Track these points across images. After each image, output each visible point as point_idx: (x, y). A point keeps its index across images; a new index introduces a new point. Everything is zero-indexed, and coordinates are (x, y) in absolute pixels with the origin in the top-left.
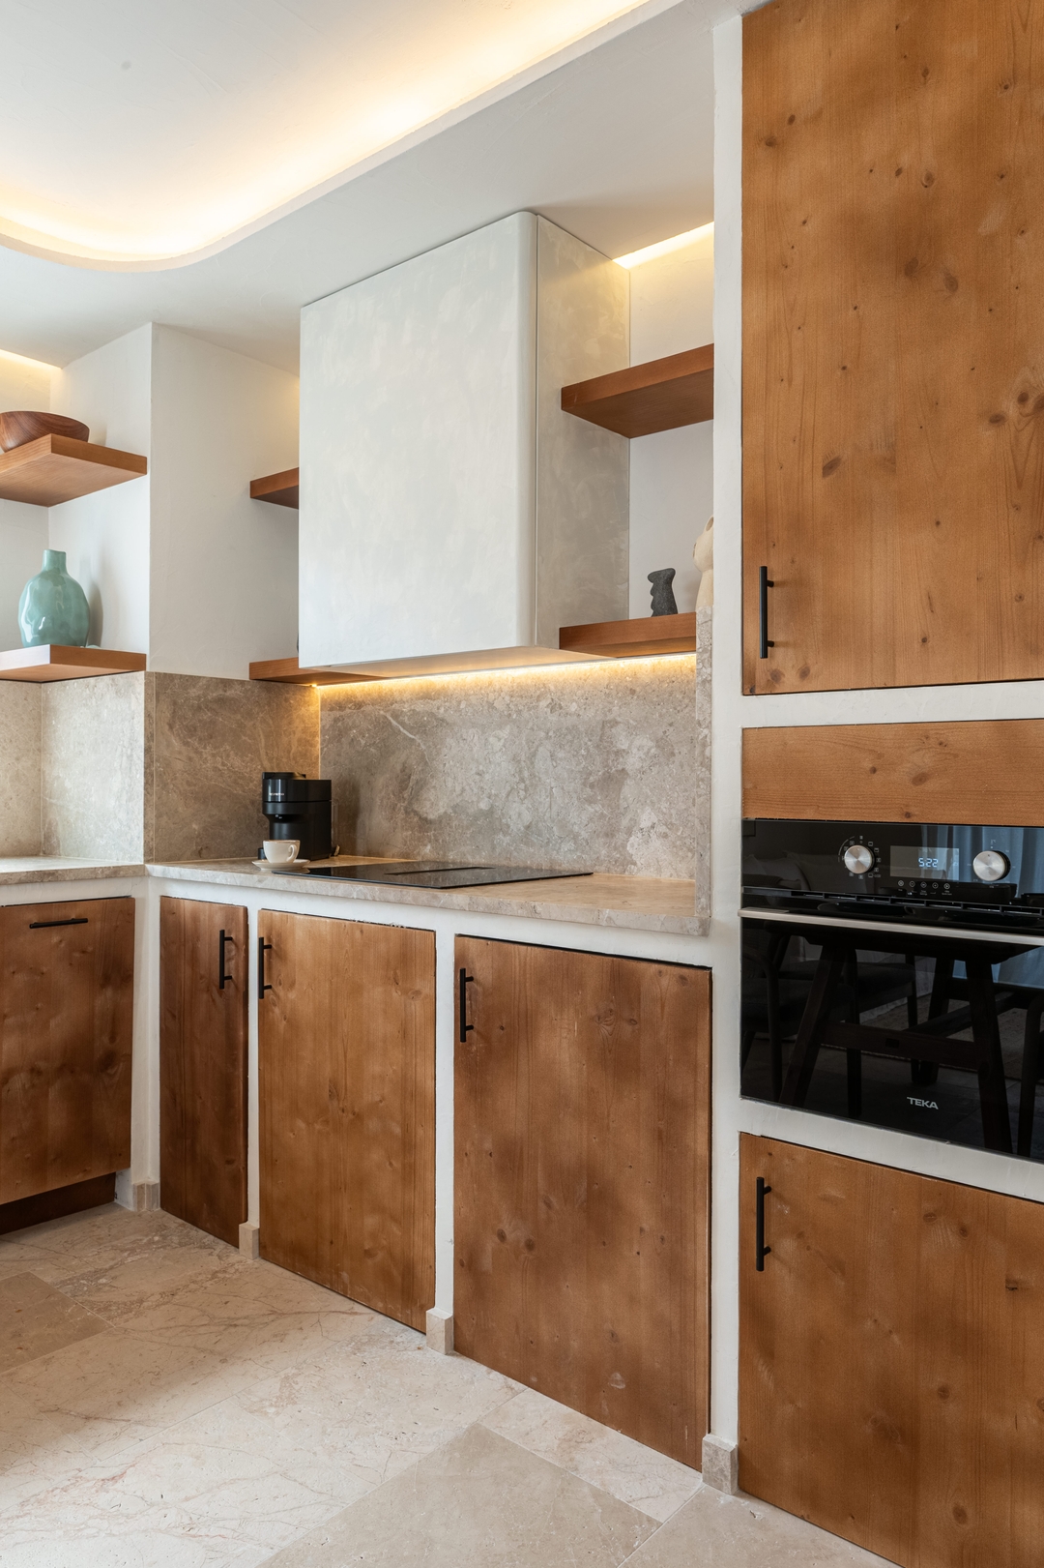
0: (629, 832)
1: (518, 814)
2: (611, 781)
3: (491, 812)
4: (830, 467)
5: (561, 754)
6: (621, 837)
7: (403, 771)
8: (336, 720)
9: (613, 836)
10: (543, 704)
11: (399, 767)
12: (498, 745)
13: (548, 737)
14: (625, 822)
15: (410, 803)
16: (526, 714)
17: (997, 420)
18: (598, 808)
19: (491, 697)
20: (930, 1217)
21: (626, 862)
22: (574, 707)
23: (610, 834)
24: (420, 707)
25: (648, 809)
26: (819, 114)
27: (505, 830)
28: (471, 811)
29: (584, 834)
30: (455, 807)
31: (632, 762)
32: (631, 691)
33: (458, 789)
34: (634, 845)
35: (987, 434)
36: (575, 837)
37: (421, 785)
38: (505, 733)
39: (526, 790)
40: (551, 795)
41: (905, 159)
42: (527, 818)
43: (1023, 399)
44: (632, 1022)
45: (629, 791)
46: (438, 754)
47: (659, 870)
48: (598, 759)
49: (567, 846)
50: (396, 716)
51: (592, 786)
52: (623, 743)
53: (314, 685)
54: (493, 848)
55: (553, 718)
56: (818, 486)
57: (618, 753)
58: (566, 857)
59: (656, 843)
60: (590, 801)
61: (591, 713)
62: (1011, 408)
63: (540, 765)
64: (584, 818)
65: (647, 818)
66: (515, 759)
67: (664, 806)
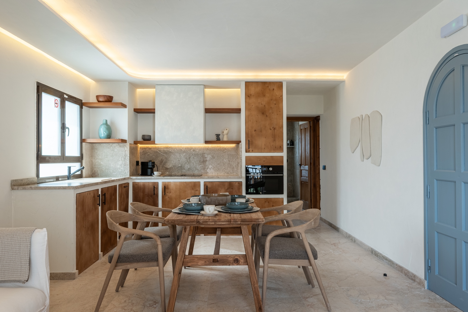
0: (207, 169)
1: (187, 166)
2: (204, 161)
3: (181, 166)
4: (255, 131)
5: (195, 158)
6: (206, 169)
7: (161, 160)
8: (144, 151)
9: (205, 169)
10: (192, 150)
11: (160, 159)
12: (183, 156)
13: (193, 155)
14: (207, 167)
15: (163, 165)
16: (188, 151)
17: (271, 129)
18: (202, 165)
19: (181, 149)
20: (265, 202)
21: (207, 173)
22: (197, 151)
23: (204, 169)
24: (165, 149)
25: (211, 165)
26: (254, 96)
27: (184, 169)
28: (177, 166)
29: (199, 169)
30: (174, 166)
31: (208, 159)
32: (208, 149)
33: (174, 163)
34: (208, 170)
35: (270, 131)
36: (198, 170)
37: (166, 162)
38: (184, 154)
39: (188, 163)
40: (193, 164)
41: (262, 103)
42: (189, 167)
43: (273, 128)
44: (232, 189)
45: (207, 163)
46: (170, 157)
47: (212, 174)
48: (202, 159)
49: (196, 171)
50: (159, 151)
51: (201, 162)
52: (206, 156)
53: (139, 145)
54: (182, 172)
55: (194, 152)
56: (254, 132)
57: (205, 158)
58: (196, 172)
59: (212, 170)
60: (200, 164)
61: (201, 152)
62: (272, 129)
63: (191, 159)
64: (199, 167)
65: (210, 167)
66: (186, 158)
67: (213, 165)
